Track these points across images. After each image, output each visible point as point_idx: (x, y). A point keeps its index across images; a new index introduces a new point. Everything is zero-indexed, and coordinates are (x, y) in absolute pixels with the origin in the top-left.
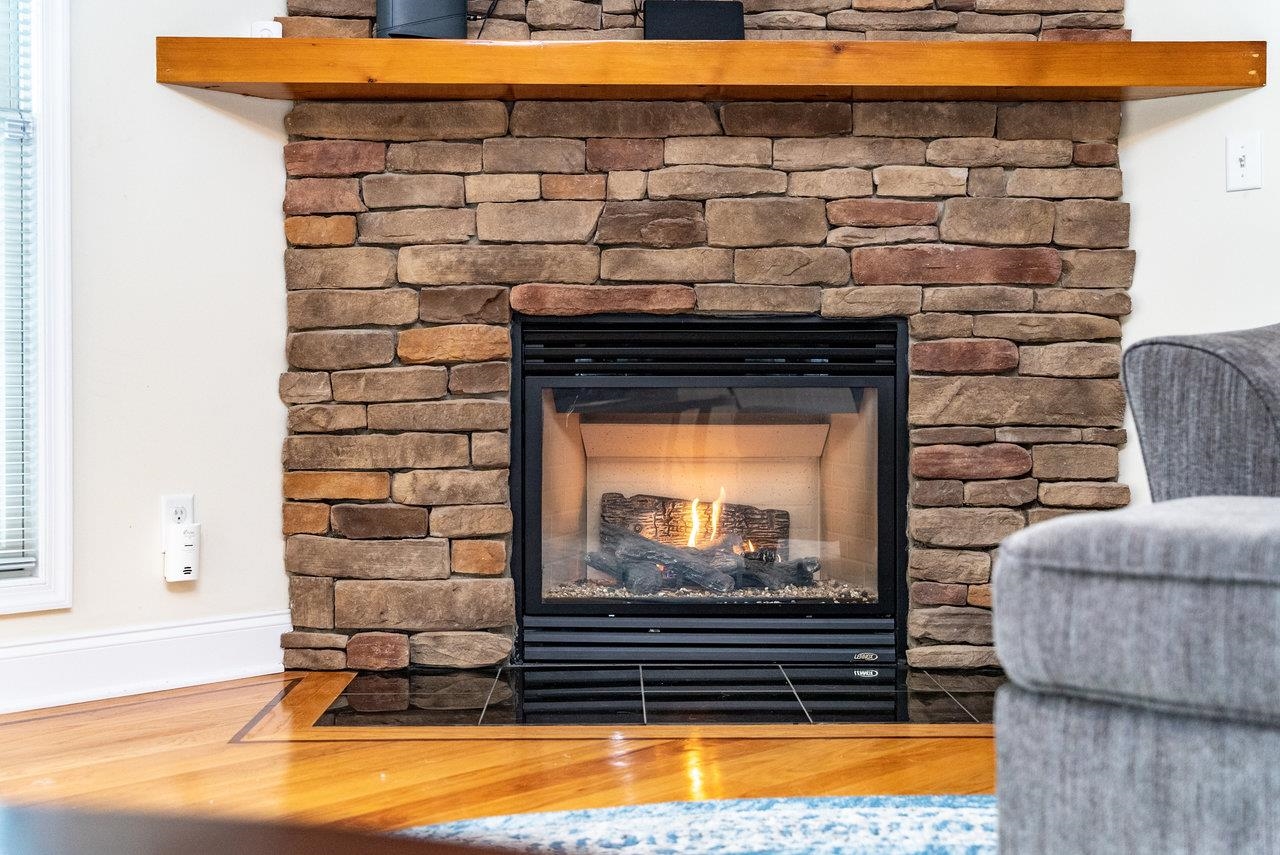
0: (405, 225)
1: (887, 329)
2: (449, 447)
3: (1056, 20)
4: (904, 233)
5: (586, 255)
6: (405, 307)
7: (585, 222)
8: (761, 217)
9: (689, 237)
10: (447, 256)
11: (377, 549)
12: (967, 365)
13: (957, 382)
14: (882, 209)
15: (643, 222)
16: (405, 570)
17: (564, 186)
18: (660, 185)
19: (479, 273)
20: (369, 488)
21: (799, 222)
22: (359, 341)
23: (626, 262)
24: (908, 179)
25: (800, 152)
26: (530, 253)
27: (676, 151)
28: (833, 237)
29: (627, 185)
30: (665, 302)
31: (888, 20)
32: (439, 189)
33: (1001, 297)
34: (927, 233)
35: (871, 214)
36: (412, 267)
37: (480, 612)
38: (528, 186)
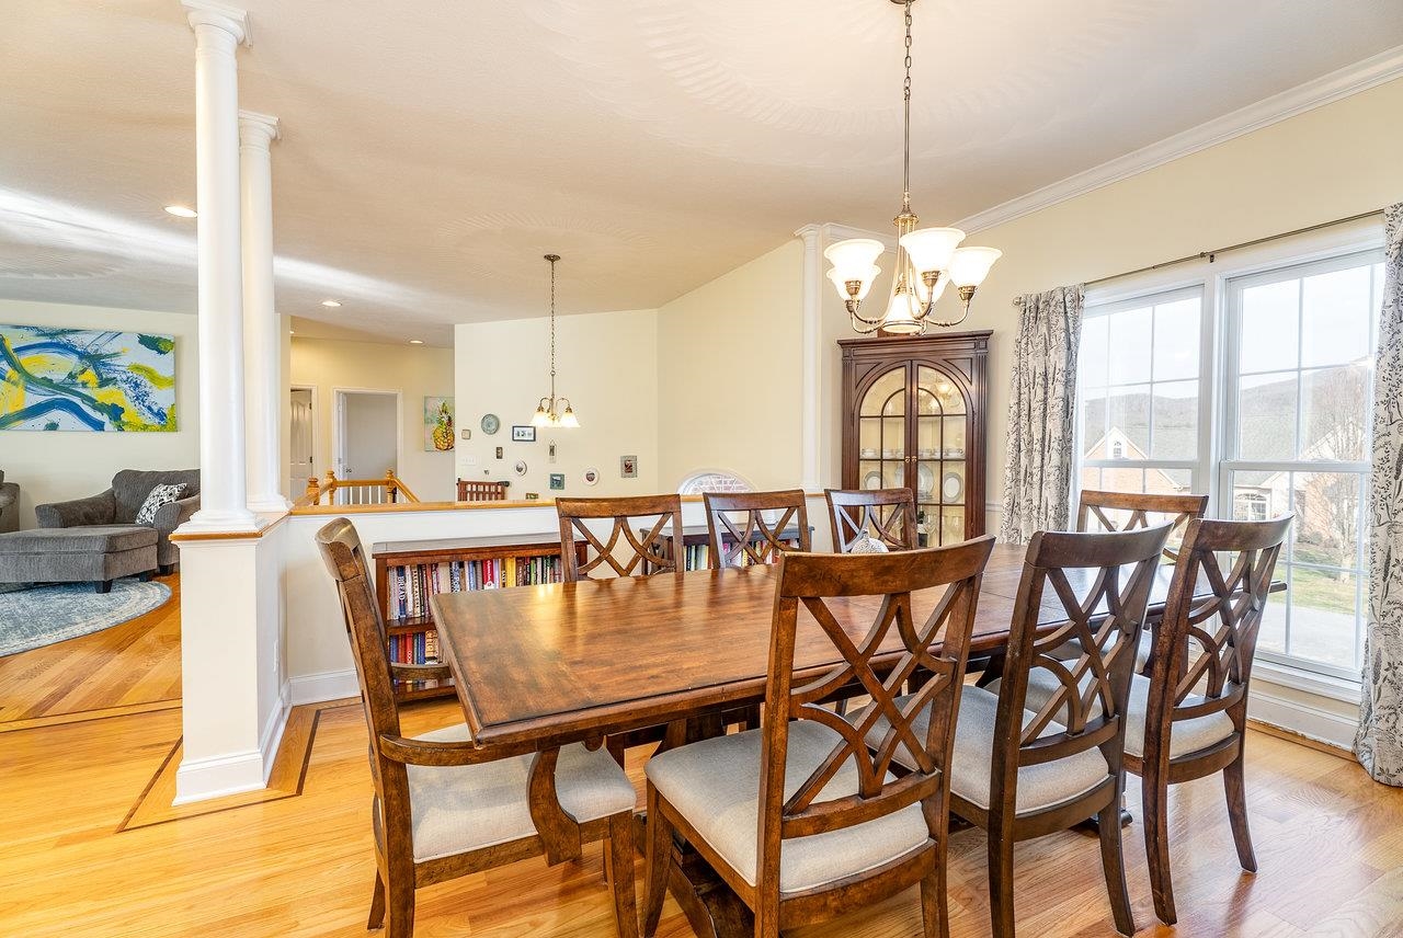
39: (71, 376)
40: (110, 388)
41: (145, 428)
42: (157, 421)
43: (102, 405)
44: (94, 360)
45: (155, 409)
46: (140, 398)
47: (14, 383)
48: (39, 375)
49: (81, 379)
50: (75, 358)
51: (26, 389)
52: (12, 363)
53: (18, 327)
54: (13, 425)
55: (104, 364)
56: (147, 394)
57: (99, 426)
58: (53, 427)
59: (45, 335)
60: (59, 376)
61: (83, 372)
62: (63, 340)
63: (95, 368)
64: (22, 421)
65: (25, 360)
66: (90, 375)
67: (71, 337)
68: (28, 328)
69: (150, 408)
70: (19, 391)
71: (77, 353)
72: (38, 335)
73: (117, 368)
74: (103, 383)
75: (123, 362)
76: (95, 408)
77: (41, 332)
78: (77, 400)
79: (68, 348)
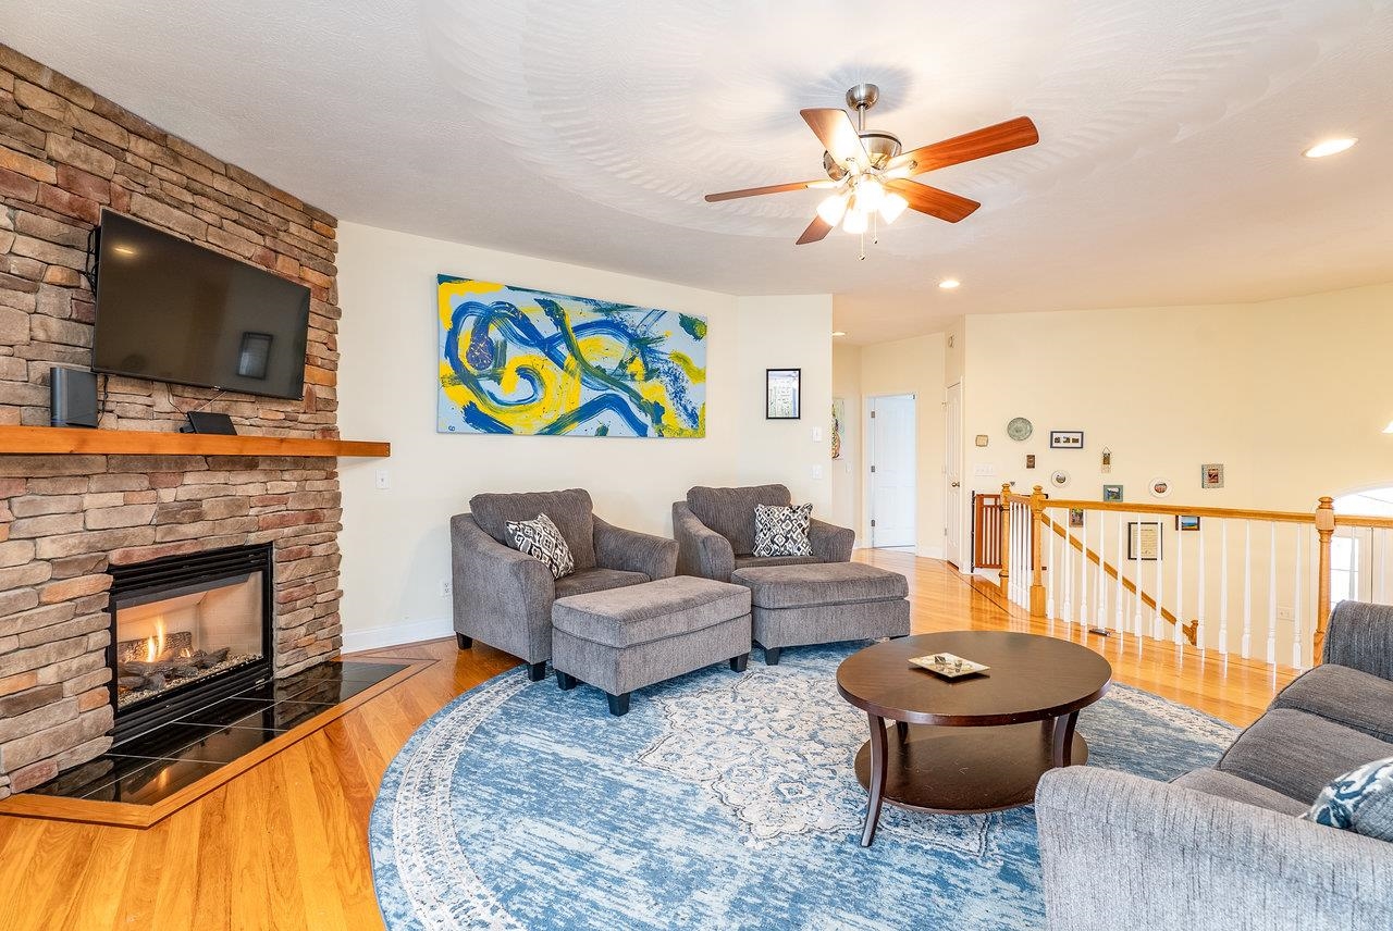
0: (44, 525)
1: (264, 549)
2: (78, 645)
3: (320, 426)
4: (276, 508)
5: (149, 531)
6: (45, 571)
7: (149, 514)
8: (227, 506)
9: (198, 517)
10: (73, 541)
11: (32, 716)
12: (298, 556)
13: (294, 563)
14: (271, 499)
15: (178, 512)
16: (52, 722)
17: (136, 498)
18: (183, 494)
19: (91, 548)
20: (24, 683)
21: (240, 507)
22: (16, 598)
23: (169, 532)
24: (277, 487)
25: (242, 477)
26: (120, 533)
27: (189, 479)
28: (252, 512)
29: (167, 495)
30: (189, 549)
31: (271, 423)
32: (68, 503)
33: (307, 529)
34: (283, 507)
35: (265, 501)
36: (48, 549)
37: (98, 727)
38: (117, 498)
39: (622, 365)
40: (654, 381)
41: (680, 433)
42: (691, 424)
43: (647, 403)
44: (642, 344)
45: (689, 408)
46: (678, 394)
47: (572, 374)
48: (594, 363)
49: (631, 368)
50: (626, 341)
51: (583, 381)
52: (571, 347)
53: (578, 299)
54: (568, 429)
55: (652, 351)
56: (683, 390)
57: (642, 431)
58: (603, 432)
59: (601, 310)
60: (610, 365)
61: (632, 359)
62: (617, 317)
63: (643, 356)
64: (576, 424)
65: (584, 342)
66: (637, 367)
67: (624, 314)
68: (588, 301)
69: (685, 408)
70: (575, 383)
71: (628, 335)
72: (596, 311)
73: (661, 356)
74: (650, 374)
75: (665, 348)
76: (641, 407)
77: (599, 307)
78: (625, 396)
79: (618, 329)
